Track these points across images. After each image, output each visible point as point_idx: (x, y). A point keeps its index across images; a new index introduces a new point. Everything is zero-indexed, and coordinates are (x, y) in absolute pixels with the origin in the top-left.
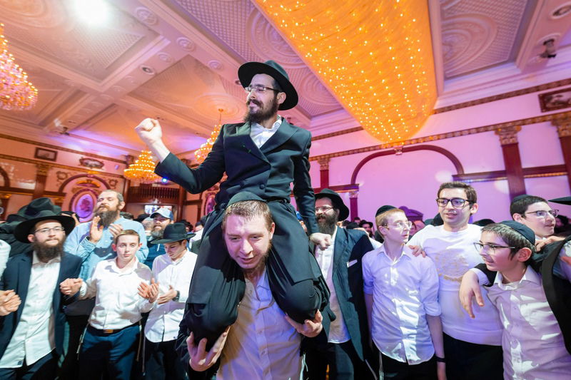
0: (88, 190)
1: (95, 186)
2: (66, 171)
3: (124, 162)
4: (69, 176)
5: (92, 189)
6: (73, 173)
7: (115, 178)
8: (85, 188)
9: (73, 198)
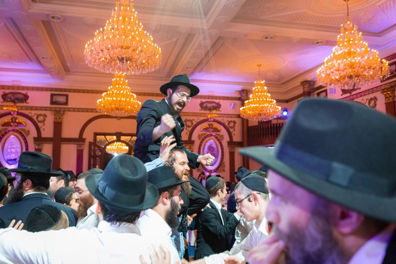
0: (211, 135)
1: (216, 130)
2: (191, 118)
3: (239, 99)
4: (194, 123)
5: (214, 134)
6: (197, 119)
7: (233, 119)
8: (208, 133)
9: (200, 145)
